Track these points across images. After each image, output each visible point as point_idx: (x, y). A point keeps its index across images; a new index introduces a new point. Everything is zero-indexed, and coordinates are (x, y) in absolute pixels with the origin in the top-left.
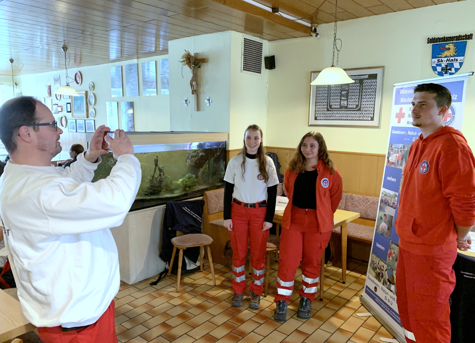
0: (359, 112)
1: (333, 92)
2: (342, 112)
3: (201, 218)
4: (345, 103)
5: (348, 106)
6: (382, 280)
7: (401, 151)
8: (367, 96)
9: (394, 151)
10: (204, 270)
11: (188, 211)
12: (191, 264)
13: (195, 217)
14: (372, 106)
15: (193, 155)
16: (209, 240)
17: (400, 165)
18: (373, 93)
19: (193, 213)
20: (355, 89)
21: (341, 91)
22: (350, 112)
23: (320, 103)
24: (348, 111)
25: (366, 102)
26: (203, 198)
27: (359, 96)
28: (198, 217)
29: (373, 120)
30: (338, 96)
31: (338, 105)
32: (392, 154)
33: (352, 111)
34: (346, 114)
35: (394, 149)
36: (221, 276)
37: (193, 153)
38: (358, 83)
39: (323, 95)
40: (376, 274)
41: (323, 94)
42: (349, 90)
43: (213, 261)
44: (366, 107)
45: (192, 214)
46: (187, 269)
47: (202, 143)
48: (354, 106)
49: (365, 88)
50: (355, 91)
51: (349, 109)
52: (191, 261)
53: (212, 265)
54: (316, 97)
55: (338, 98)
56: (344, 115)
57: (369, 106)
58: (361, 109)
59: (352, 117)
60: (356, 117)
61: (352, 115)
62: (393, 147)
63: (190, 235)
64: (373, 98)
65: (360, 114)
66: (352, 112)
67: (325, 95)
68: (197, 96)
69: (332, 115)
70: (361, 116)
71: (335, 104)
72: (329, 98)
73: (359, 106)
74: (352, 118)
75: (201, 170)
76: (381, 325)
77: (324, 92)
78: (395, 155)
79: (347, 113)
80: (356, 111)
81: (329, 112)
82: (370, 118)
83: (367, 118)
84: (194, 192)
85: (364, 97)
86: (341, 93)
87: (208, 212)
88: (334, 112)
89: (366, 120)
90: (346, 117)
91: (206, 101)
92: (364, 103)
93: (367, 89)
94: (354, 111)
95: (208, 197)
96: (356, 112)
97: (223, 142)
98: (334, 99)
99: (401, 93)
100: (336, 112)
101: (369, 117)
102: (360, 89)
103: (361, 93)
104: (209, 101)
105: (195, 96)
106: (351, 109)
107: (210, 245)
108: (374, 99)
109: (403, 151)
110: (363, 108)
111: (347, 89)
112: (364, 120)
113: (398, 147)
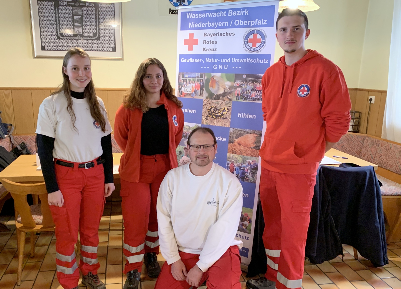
1: (62, 15)
5: (84, 34)
7: (198, 81)
17: (200, 95)
21: (73, 15)
23: (46, 28)
30: (70, 21)
35: (188, 79)
48: (92, 35)
55: (70, 23)
58: (100, 38)
62: (186, 76)
67: (53, 19)
73: (98, 34)
78: (190, 85)
109: (201, 80)
110: (102, 36)
111: (81, 14)
113: (193, 77)
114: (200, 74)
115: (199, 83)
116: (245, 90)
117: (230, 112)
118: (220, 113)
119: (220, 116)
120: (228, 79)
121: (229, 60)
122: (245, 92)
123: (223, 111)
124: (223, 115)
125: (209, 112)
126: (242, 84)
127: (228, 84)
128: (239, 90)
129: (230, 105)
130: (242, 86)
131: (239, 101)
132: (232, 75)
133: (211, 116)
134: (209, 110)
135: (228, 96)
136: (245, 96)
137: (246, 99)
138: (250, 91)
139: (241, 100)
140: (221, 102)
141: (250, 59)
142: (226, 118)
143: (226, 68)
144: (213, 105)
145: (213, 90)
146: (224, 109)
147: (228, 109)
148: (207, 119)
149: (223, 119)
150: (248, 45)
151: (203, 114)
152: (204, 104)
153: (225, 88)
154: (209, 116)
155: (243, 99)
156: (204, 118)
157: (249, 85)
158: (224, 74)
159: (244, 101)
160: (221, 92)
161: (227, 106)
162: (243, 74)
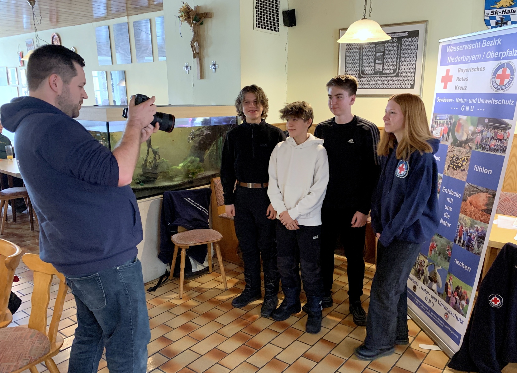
0: (396, 79)
1: (365, 54)
2: (377, 79)
3: (208, 210)
4: (381, 67)
5: (384, 71)
6: (423, 277)
7: (447, 124)
8: (407, 58)
9: (439, 123)
10: (213, 271)
11: (192, 202)
12: (198, 265)
13: (201, 209)
14: (412, 71)
15: (197, 134)
16: (218, 236)
17: (446, 140)
18: (414, 55)
19: (198, 205)
20: (392, 51)
21: (376, 53)
22: (386, 79)
23: (350, 67)
24: (384, 77)
25: (405, 65)
26: (210, 187)
27: (397, 58)
28: (204, 209)
29: (414, 88)
30: (372, 59)
31: (371, 70)
32: (436, 127)
33: (389, 77)
34: (381, 81)
35: (439, 121)
36: (234, 277)
37: (197, 131)
38: (395, 43)
39: (354, 59)
40: (416, 271)
41: (354, 57)
42: (385, 51)
43: (223, 260)
44: (406, 71)
45: (196, 206)
46: (193, 271)
47: (208, 118)
48: (391, 72)
49: (404, 48)
50: (392, 52)
51: (386, 75)
52: (196, 262)
53: (222, 266)
54: (346, 60)
55: (372, 61)
56: (379, 82)
57: (409, 71)
58: (400, 75)
59: (388, 84)
60: (393, 84)
61: (389, 82)
62: (438, 118)
63: (194, 230)
64: (413, 61)
65: (398, 81)
66: (389, 79)
67: (357, 58)
68: (200, 60)
69: (365, 83)
70: (399, 84)
71: (369, 70)
72: (361, 62)
73: (397, 70)
74: (388, 86)
75: (208, 152)
76: (420, 329)
77: (355, 54)
78: (440, 128)
79: (383, 80)
80: (394, 77)
81: (361, 79)
82: (410, 85)
83: (406, 86)
84: (200, 179)
85: (403, 60)
86: (375, 55)
87: (217, 203)
88: (368, 79)
89: (405, 88)
90: (381, 84)
91: (210, 66)
92: (402, 67)
93: (406, 50)
94: (391, 77)
95: (216, 185)
96: (394, 79)
97: (233, 118)
98: (367, 63)
99: (448, 51)
100: (370, 79)
101: (408, 84)
102: (398, 50)
103: (399, 55)
104: (215, 67)
105: (197, 59)
106: (388, 75)
107: (220, 243)
108: (415, 62)
109: (450, 123)
110: (402, 73)
111: (383, 51)
112: (403, 88)
113: (443, 119)
114: (449, 115)
115: (447, 126)
116: (484, 138)
117: (468, 163)
118: (460, 163)
119: (460, 167)
120: (472, 124)
121: (476, 100)
122: (485, 140)
123: (463, 161)
124: (462, 165)
125: (451, 161)
126: (482, 131)
127: (471, 128)
128: (479, 137)
129: (469, 154)
130: (482, 133)
131: (477, 150)
132: (476, 118)
133: (452, 166)
134: (451, 159)
135: (470, 144)
136: (484, 145)
137: (484, 148)
138: (490, 139)
139: (479, 150)
140: (463, 150)
141: (495, 100)
142: (464, 170)
143: (472, 110)
144: (455, 153)
145: (457, 135)
146: (464, 159)
147: (467, 159)
148: (448, 169)
149: (462, 171)
150: (495, 82)
151: (446, 163)
152: (448, 151)
153: (468, 133)
154: (451, 165)
155: (482, 148)
156: (446, 167)
157: (489, 132)
158: (469, 117)
159: (482, 151)
160: (464, 138)
161: (467, 156)
162: (486, 118)
